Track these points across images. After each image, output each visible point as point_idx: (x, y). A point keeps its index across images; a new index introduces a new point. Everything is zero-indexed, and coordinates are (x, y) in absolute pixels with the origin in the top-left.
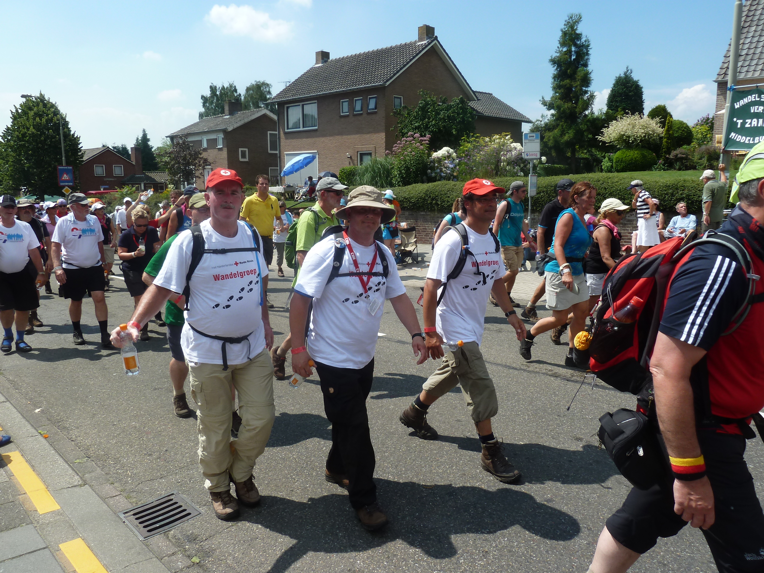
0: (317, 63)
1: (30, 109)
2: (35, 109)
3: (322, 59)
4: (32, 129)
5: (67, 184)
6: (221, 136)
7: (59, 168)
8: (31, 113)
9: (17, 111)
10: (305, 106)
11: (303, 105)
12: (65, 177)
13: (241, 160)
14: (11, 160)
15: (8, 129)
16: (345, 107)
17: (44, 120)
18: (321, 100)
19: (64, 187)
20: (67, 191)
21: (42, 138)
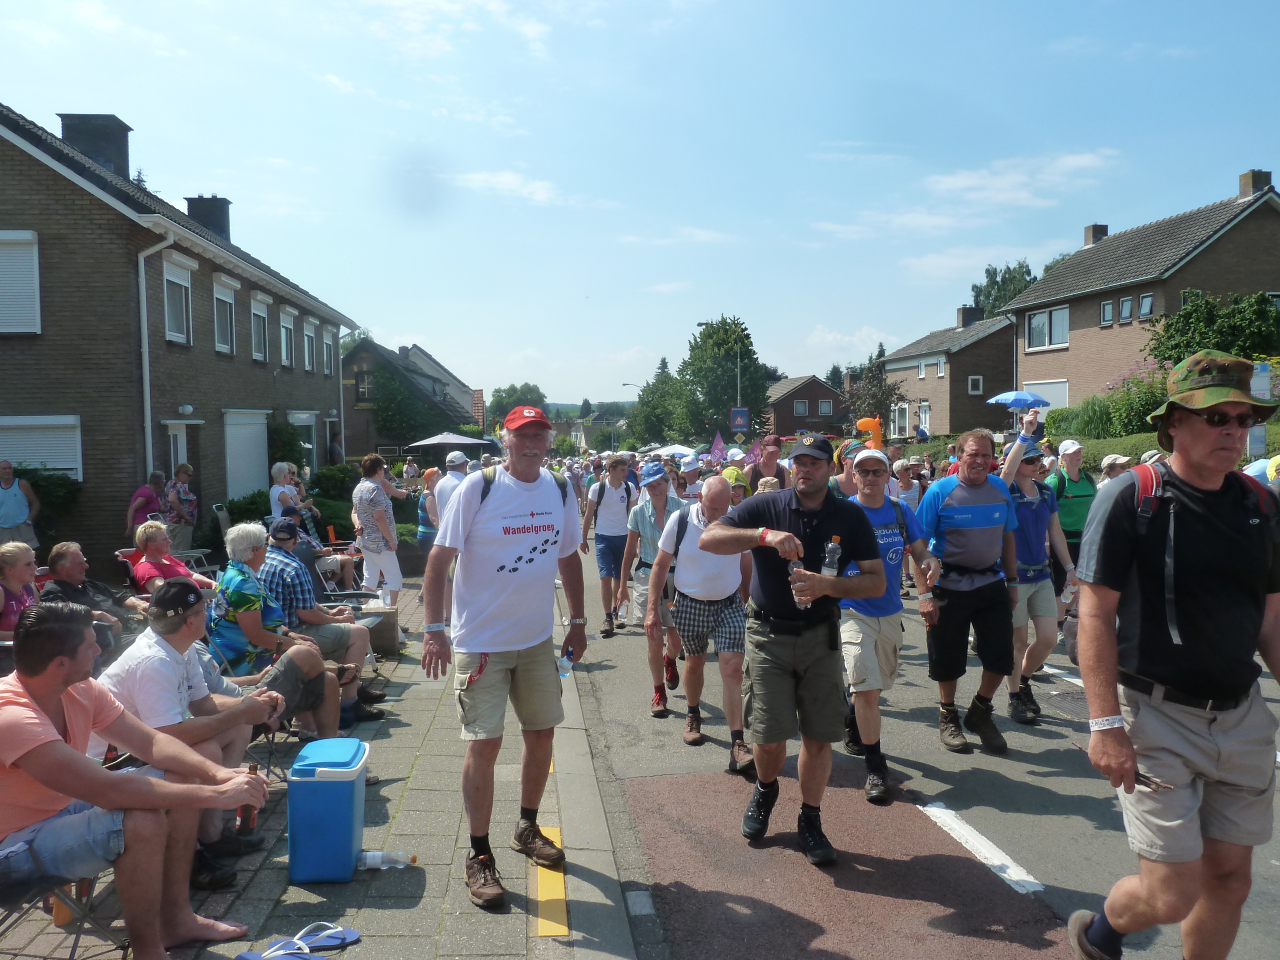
0: (1086, 244)
1: (710, 337)
2: (715, 337)
3: (1094, 236)
4: (709, 363)
5: (740, 429)
6: (943, 359)
7: (733, 409)
8: (711, 341)
9: (695, 340)
10: (1053, 313)
11: (1051, 312)
12: (739, 421)
13: (971, 392)
14: (684, 400)
15: (685, 362)
16: (1109, 310)
17: (722, 350)
18: (1075, 303)
19: (736, 433)
20: (740, 438)
21: (719, 373)
